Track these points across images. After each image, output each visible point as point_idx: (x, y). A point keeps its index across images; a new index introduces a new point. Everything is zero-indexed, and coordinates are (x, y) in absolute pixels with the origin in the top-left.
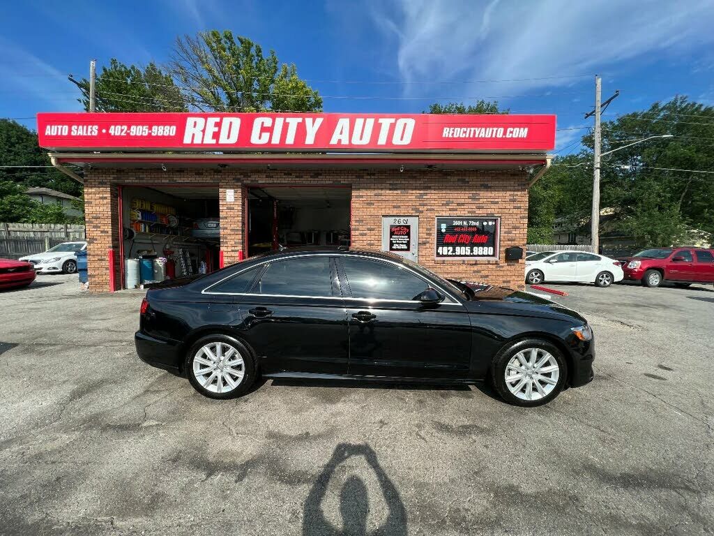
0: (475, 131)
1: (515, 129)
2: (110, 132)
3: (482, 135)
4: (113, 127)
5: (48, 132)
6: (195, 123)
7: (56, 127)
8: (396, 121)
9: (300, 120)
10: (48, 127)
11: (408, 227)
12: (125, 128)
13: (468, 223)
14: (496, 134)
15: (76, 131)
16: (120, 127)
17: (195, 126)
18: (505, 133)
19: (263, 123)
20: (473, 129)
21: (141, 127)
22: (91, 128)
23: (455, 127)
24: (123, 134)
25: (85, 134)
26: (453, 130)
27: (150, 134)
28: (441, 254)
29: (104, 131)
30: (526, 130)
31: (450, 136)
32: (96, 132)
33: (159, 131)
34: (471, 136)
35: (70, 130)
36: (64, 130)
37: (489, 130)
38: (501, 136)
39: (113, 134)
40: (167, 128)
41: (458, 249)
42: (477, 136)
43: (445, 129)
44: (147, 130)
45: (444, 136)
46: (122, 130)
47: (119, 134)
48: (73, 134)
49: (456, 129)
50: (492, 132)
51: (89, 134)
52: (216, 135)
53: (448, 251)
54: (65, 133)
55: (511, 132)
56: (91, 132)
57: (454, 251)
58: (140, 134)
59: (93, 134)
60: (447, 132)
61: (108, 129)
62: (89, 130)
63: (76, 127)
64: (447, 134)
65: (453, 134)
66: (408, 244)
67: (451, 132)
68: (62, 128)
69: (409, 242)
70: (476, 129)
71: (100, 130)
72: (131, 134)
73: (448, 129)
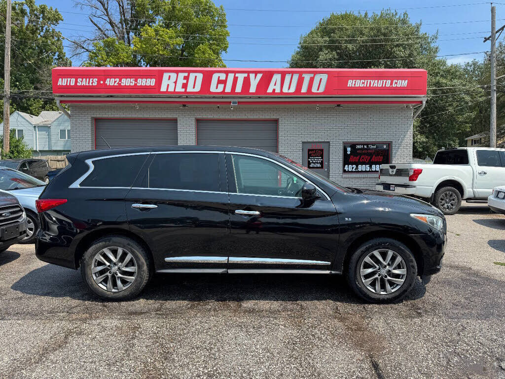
0: (370, 82)
1: (399, 81)
2: (106, 83)
3: (376, 85)
4: (108, 80)
5: (60, 83)
6: (170, 77)
7: (66, 79)
8: (314, 76)
9: (246, 75)
10: (60, 79)
11: (322, 150)
12: (118, 80)
13: (368, 147)
14: (385, 85)
15: (81, 83)
16: (113, 79)
17: (169, 79)
18: (391, 84)
19: (219, 77)
20: (369, 81)
21: (129, 80)
22: (93, 80)
23: (356, 79)
24: (116, 84)
25: (87, 84)
26: (355, 82)
27: (135, 84)
28: (347, 170)
29: (102, 82)
30: (406, 81)
31: (353, 86)
32: (96, 83)
33: (142, 82)
34: (368, 86)
35: (76, 82)
36: (72, 82)
37: (381, 82)
38: (389, 86)
39: (108, 85)
40: (149, 80)
41: (360, 166)
42: (372, 86)
43: (349, 81)
44: (134, 82)
45: (348, 86)
46: (115, 82)
47: (113, 85)
48: (78, 84)
49: (357, 81)
50: (383, 83)
51: (90, 84)
52: (185, 86)
53: (353, 168)
54: (73, 84)
55: (396, 83)
56: (92, 83)
57: (357, 168)
58: (129, 84)
59: (94, 84)
60: (351, 83)
61: (105, 81)
62: (91, 81)
63: (81, 80)
64: (351, 85)
65: (355, 85)
66: (322, 163)
67: (354, 83)
68: (70, 80)
69: (322, 162)
70: (372, 81)
71: (98, 82)
72: (122, 84)
73: (351, 81)
